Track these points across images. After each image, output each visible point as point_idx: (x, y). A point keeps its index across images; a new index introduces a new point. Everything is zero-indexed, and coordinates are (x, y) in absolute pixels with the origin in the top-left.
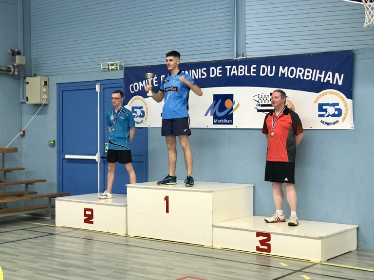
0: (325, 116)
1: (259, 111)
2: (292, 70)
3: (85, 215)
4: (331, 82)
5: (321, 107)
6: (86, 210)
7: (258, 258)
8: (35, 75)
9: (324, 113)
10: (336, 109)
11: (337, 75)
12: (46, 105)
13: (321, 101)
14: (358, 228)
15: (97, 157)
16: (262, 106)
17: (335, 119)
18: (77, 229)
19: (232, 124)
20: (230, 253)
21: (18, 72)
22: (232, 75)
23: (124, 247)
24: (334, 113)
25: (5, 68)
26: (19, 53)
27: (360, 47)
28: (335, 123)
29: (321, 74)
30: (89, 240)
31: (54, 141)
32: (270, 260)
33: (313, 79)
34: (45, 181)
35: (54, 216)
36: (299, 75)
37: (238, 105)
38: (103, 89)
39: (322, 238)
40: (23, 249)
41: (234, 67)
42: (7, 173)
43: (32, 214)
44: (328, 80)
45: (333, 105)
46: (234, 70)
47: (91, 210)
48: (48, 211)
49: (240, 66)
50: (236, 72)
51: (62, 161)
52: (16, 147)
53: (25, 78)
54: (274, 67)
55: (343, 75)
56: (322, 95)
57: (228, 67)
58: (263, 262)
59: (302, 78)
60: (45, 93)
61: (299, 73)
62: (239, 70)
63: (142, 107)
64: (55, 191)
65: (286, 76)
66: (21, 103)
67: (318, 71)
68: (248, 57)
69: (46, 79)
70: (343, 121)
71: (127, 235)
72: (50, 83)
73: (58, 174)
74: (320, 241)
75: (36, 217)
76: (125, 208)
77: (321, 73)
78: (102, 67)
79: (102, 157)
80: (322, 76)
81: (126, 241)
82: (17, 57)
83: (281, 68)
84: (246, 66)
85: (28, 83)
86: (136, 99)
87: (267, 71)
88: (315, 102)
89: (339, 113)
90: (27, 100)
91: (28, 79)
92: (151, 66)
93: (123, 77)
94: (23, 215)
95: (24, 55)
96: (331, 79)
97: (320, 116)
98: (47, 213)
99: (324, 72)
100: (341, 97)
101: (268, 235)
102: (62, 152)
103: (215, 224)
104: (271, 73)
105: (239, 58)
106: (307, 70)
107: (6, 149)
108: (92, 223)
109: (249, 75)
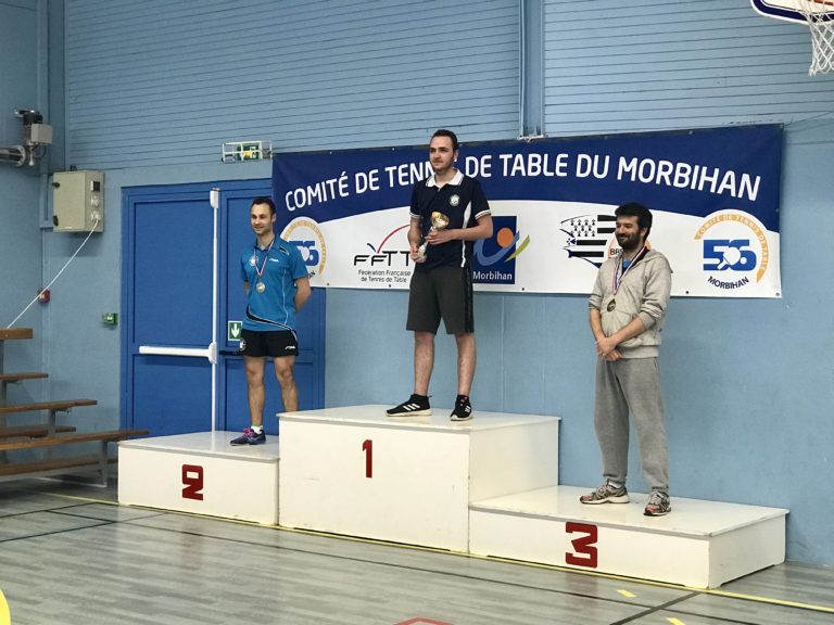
0: (719, 267)
1: (572, 254)
2: (648, 167)
3: (185, 480)
4: (733, 194)
5: (709, 249)
6: (186, 469)
7: (568, 580)
8: (73, 168)
9: (715, 261)
10: (744, 254)
11: (746, 178)
12: (97, 235)
13: (710, 236)
14: (787, 516)
15: (210, 353)
16: (580, 243)
17: (741, 275)
18: (166, 512)
19: (512, 282)
20: (506, 567)
21: (37, 160)
22: (513, 174)
23: (272, 553)
24: (739, 262)
25: (6, 152)
26: (38, 119)
27: (797, 118)
28: (740, 284)
29: (712, 176)
30: (193, 535)
31: (115, 316)
32: (595, 584)
33: (693, 187)
34: (95, 403)
35: (113, 482)
36: (663, 177)
37: (527, 241)
38: (226, 201)
39: (710, 535)
40: (48, 555)
41: (519, 157)
42: (9, 385)
43: (64, 477)
44: (725, 189)
45: (737, 244)
46: (519, 165)
47: (199, 470)
48: (100, 471)
49: (531, 156)
50: (522, 168)
51: (131, 359)
52: (29, 327)
53: (50, 175)
54: (607, 158)
55: (758, 179)
56: (712, 223)
57: (506, 157)
58: (582, 588)
59: (668, 183)
60: (96, 208)
61: (663, 172)
62: (531, 164)
63: (313, 243)
64: (115, 425)
65: (633, 178)
66: (42, 229)
67: (705, 169)
68: (550, 136)
69: (99, 178)
70: (758, 280)
71: (277, 527)
72: (108, 185)
73: (123, 390)
74: (706, 543)
75: (73, 484)
76: (274, 466)
77: (710, 174)
78: (224, 153)
79: (221, 353)
80: (714, 180)
81: (276, 539)
82: (35, 127)
83: (622, 161)
84: (546, 156)
85: (57, 185)
86: (298, 223)
87: (591, 167)
88: (697, 237)
89: (750, 262)
90: (56, 223)
91: (57, 177)
92: (334, 151)
93: (270, 176)
94: (43, 478)
95: (49, 124)
96: (732, 187)
97: (707, 267)
98: (97, 474)
99: (717, 171)
100: (754, 228)
101: (592, 529)
102: (131, 339)
103: (475, 504)
104: (600, 172)
105: (531, 137)
106: (680, 165)
107: (7, 331)
108: (200, 497)
109: (552, 174)
